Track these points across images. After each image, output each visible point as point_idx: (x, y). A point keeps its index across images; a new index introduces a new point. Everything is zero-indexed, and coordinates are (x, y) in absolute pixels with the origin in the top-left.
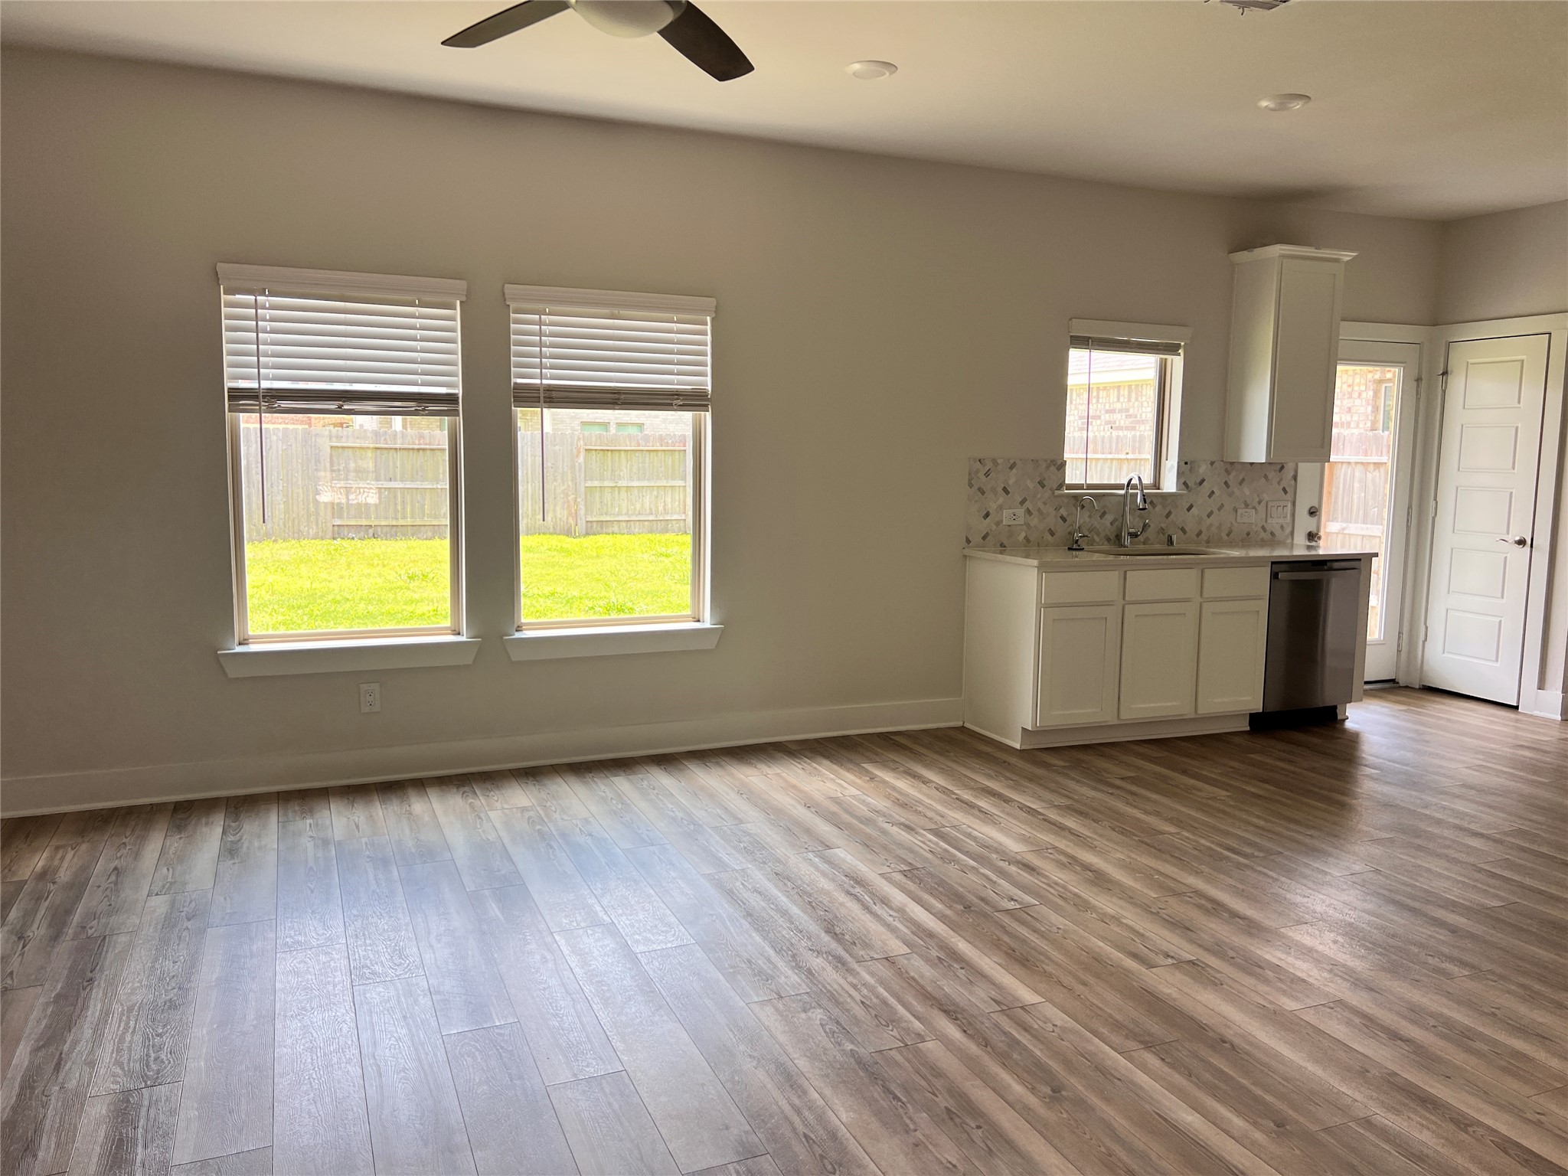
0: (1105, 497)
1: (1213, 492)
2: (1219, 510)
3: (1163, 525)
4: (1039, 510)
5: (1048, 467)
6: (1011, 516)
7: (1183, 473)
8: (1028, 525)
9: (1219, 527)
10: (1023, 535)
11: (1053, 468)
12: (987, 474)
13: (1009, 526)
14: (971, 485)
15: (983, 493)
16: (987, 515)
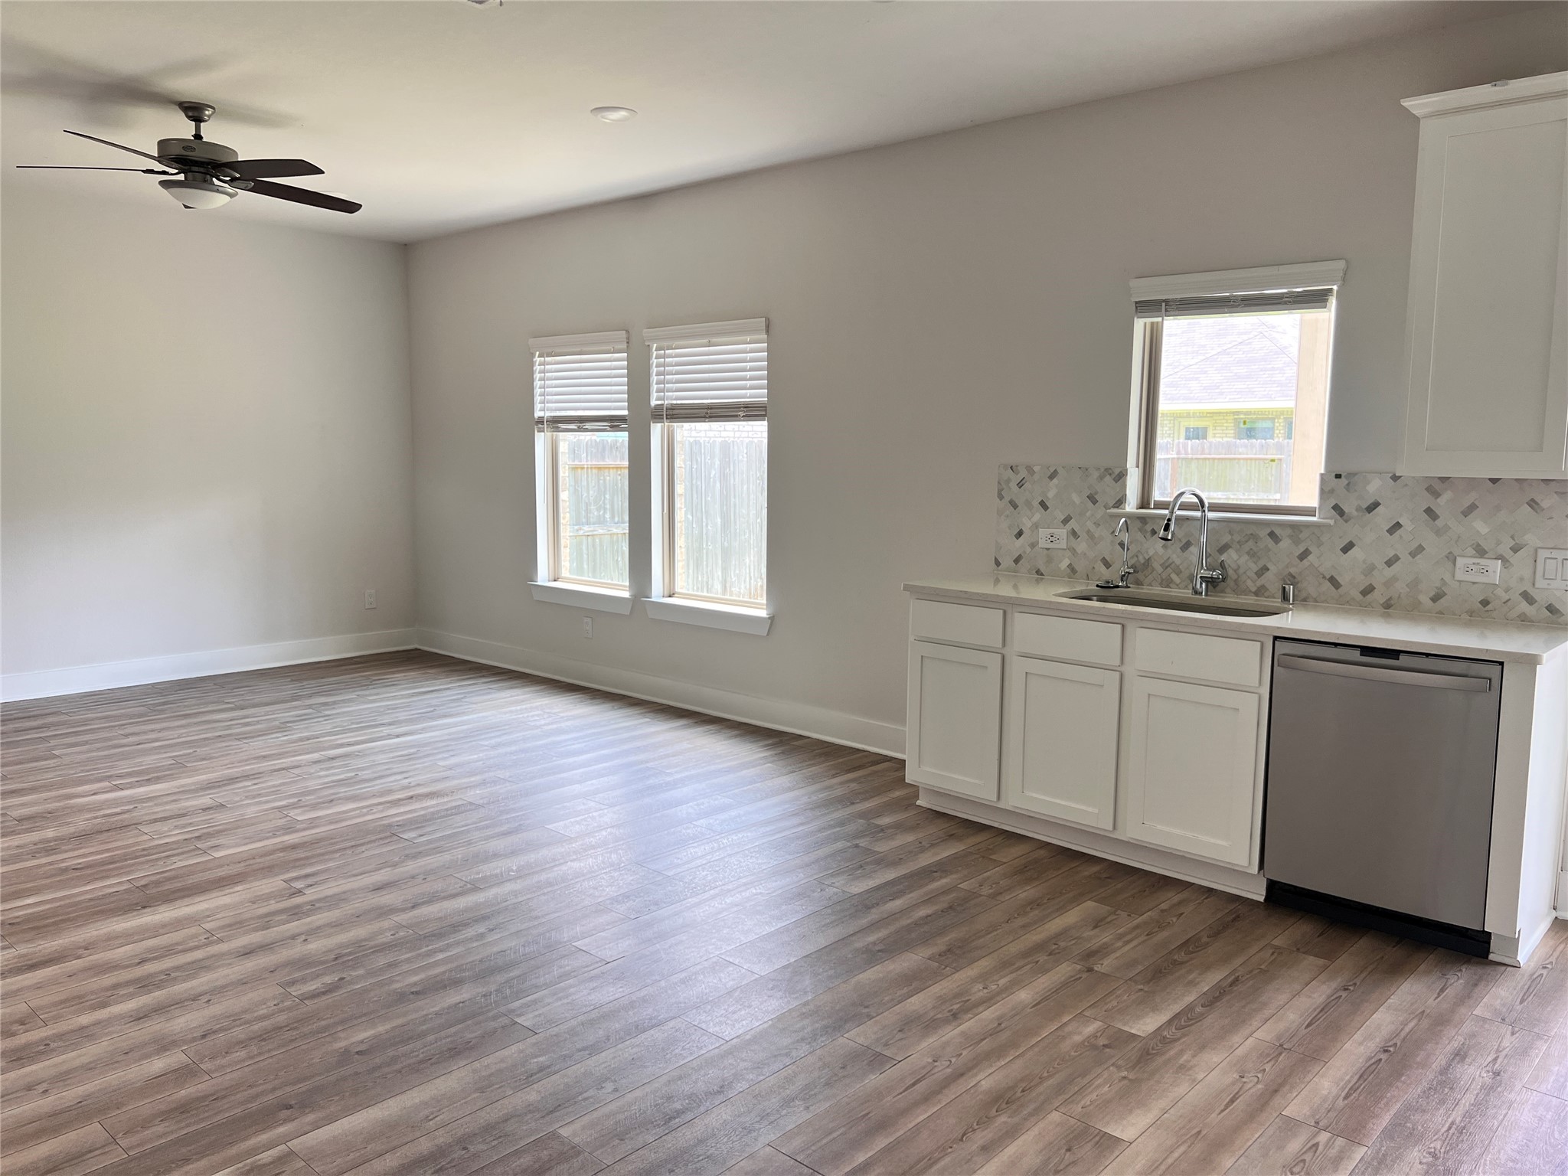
0: (1189, 522)
1: (1398, 525)
2: (1413, 554)
3: (1293, 570)
4: (1088, 532)
5: (1101, 478)
6: (1051, 536)
7: (1332, 491)
8: (1073, 551)
9: (1414, 584)
10: (1066, 563)
11: (1108, 479)
12: (1020, 485)
13: (1048, 549)
14: (1001, 497)
15: (1015, 506)
16: (1020, 534)
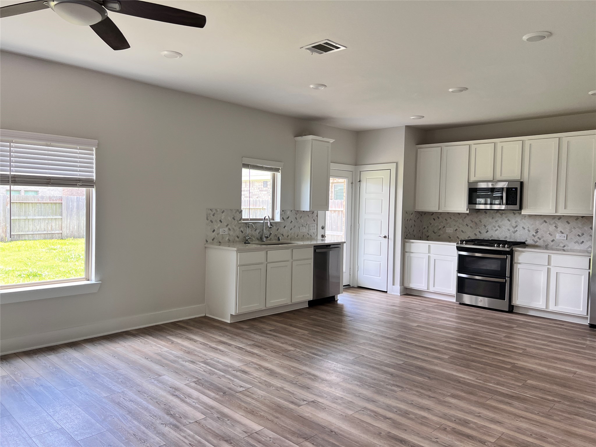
0: (256, 224)
1: (292, 221)
2: (294, 227)
3: (276, 233)
4: (233, 228)
5: (236, 212)
6: (223, 231)
7: (282, 214)
8: (229, 234)
9: (294, 233)
10: (227, 238)
11: (238, 213)
12: (213, 215)
13: (222, 235)
14: (207, 219)
15: (212, 222)
16: (214, 231)
